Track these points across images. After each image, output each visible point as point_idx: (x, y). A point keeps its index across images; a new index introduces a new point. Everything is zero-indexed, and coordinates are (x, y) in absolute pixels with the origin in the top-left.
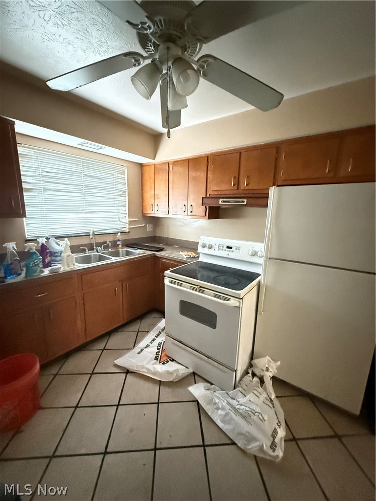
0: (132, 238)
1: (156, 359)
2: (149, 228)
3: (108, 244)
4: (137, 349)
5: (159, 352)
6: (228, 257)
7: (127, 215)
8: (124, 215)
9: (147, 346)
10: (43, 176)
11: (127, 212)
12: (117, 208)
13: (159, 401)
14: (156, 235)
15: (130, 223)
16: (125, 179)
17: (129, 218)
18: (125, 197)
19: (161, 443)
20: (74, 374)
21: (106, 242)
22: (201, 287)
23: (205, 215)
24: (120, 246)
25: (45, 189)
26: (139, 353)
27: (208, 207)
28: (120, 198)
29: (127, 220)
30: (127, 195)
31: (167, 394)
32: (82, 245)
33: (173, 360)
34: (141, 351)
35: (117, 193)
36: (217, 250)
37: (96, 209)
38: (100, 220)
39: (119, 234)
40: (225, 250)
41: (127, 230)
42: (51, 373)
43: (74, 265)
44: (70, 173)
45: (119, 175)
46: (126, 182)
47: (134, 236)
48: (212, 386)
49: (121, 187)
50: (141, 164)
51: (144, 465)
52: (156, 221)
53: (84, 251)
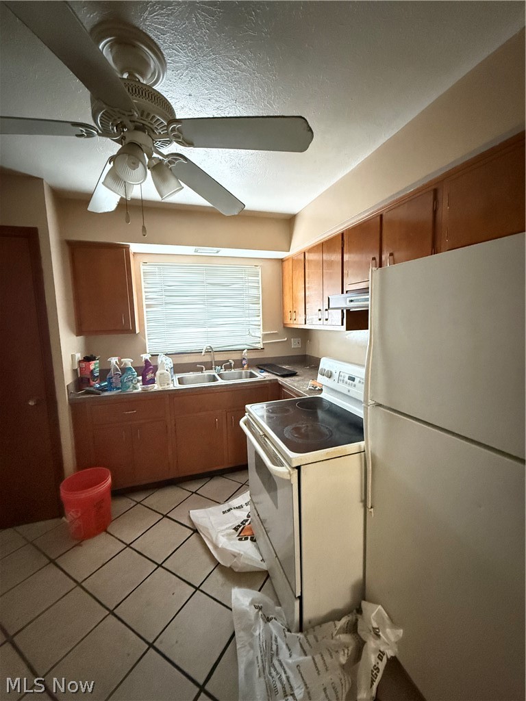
0: (267, 356)
1: (236, 529)
2: (295, 343)
3: (231, 364)
4: (225, 507)
5: (247, 521)
6: (348, 394)
7: (261, 327)
8: (257, 327)
9: (240, 507)
10: (165, 291)
11: (261, 323)
12: (247, 319)
13: (199, 586)
14: (307, 354)
15: (265, 336)
16: (258, 282)
17: (264, 330)
18: (259, 304)
19: (161, 642)
20: (152, 510)
21: (228, 361)
22: (266, 436)
23: (342, 325)
24: (246, 366)
25: (166, 303)
26: (224, 513)
27: (345, 311)
28: (251, 305)
29: (260, 333)
30: (261, 302)
31: (216, 583)
32: (201, 363)
33: (253, 540)
34: (229, 510)
35: (247, 299)
36: (336, 380)
37: (221, 321)
38: (225, 334)
39: (245, 351)
40: (346, 383)
41: (260, 346)
42: (135, 499)
43: (168, 384)
44: (191, 283)
45: (250, 278)
46: (260, 285)
47: (270, 354)
48: (278, 608)
49: (254, 292)
50: (282, 259)
51: (129, 655)
52: (305, 335)
53: (201, 370)
